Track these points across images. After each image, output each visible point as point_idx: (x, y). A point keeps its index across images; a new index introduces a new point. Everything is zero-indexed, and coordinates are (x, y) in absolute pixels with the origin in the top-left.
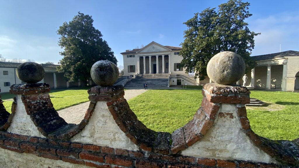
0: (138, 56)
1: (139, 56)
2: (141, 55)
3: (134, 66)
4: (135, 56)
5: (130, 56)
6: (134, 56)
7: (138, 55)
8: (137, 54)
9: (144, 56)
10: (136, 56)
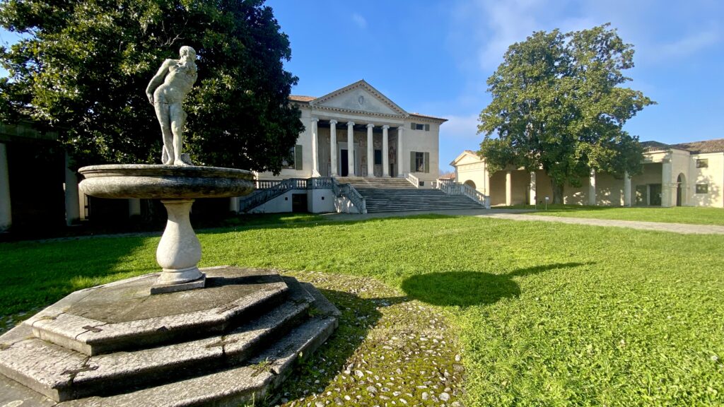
0: (314, 115)
3: (300, 147)
7: (314, 112)
8: (311, 108)
9: (333, 118)
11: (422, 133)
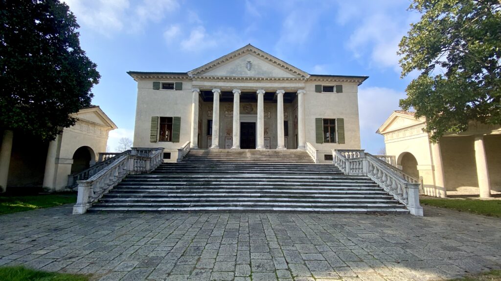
0: (194, 86)
1: (199, 87)
2: (207, 85)
3: (178, 119)
4: (184, 87)
5: (163, 84)
6: (179, 87)
7: (195, 83)
8: (191, 80)
9: (216, 87)
10: (186, 85)
11: (333, 95)
